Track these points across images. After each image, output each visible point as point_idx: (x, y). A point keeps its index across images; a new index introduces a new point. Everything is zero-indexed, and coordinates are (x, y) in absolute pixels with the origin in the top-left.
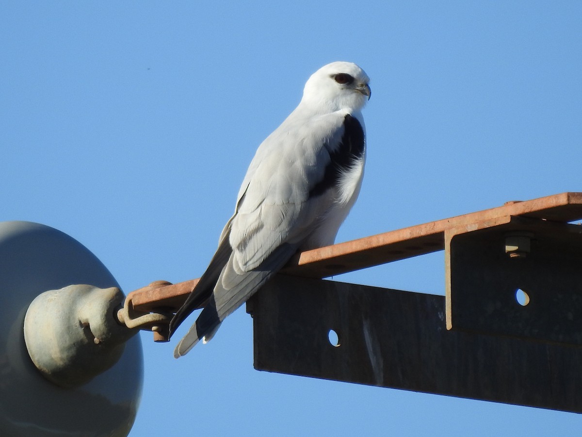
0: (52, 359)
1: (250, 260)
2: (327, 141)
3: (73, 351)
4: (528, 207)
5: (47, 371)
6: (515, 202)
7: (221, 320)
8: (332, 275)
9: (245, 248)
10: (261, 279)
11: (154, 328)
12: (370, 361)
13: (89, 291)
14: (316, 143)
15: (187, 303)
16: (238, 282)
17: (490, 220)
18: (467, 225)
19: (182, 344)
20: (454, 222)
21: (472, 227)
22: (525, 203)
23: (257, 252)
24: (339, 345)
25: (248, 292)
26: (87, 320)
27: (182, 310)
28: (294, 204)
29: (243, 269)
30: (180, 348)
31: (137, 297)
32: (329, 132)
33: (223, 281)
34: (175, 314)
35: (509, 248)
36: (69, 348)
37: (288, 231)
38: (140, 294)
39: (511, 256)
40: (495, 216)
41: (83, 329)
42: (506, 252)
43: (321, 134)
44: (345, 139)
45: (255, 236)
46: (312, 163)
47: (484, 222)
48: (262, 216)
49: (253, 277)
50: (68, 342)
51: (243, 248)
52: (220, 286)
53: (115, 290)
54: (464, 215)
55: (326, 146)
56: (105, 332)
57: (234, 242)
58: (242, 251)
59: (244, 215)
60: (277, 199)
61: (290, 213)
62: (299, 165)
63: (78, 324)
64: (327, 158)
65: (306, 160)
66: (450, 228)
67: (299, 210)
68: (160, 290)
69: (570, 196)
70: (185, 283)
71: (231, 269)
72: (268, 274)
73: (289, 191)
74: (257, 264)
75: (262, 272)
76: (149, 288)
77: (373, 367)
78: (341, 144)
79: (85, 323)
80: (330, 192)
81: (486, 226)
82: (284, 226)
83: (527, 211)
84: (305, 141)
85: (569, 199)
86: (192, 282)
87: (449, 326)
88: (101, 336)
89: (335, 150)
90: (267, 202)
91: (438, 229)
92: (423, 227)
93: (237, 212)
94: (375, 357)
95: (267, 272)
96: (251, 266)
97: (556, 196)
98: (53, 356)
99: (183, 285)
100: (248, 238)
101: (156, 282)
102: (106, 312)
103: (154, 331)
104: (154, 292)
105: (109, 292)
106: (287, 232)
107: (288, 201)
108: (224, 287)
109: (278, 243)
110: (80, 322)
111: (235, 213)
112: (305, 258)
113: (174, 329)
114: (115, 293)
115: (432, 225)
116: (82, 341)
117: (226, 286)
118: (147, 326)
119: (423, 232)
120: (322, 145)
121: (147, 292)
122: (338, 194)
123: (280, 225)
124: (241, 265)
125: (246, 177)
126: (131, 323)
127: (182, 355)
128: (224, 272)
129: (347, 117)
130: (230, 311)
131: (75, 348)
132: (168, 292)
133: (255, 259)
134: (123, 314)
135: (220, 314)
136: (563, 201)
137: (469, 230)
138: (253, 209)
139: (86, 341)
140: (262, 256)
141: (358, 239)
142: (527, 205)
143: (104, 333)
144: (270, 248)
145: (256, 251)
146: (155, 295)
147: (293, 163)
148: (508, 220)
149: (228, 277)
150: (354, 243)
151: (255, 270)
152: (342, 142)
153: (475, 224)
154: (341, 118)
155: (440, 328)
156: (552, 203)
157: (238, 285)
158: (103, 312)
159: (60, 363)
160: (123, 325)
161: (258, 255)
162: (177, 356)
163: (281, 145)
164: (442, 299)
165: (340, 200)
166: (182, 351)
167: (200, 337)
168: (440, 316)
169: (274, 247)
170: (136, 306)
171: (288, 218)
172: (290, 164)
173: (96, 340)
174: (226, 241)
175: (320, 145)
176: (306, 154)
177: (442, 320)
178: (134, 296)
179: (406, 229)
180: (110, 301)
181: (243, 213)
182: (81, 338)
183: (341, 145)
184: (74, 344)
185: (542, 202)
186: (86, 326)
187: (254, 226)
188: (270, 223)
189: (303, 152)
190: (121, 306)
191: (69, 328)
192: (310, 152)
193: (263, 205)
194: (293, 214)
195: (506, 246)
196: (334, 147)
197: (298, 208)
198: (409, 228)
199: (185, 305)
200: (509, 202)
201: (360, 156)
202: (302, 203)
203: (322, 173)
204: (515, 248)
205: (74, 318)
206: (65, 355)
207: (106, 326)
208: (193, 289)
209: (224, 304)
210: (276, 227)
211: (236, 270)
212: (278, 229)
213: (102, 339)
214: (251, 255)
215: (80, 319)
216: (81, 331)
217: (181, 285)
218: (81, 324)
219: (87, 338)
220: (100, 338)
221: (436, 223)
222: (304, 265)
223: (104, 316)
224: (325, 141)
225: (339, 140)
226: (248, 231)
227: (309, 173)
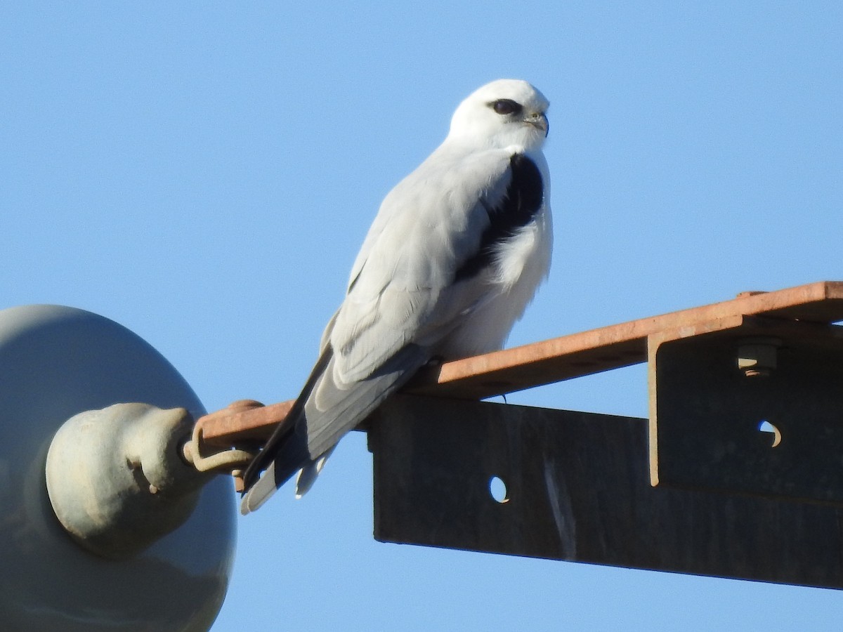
0: (88, 516)
1: (354, 367)
2: (484, 194)
3: (118, 505)
4: (768, 302)
5: (80, 534)
6: (753, 294)
8: (492, 395)
9: (351, 350)
11: (235, 472)
12: (554, 524)
13: (143, 412)
14: (469, 197)
16: (338, 401)
17: (712, 322)
18: (679, 328)
19: (254, 493)
20: (663, 322)
21: (688, 332)
23: (366, 356)
24: (507, 500)
26: (138, 457)
28: (430, 289)
30: (251, 500)
31: (209, 426)
32: (488, 181)
33: (316, 398)
35: (743, 363)
36: (112, 500)
37: (416, 329)
38: (216, 420)
39: (748, 375)
40: (721, 316)
41: (132, 471)
42: (740, 367)
43: (475, 184)
44: (511, 190)
45: (366, 332)
46: (461, 227)
47: (704, 324)
50: (110, 491)
51: (348, 350)
52: (313, 406)
53: (180, 412)
55: (484, 201)
56: (165, 476)
57: (337, 340)
60: (407, 282)
61: (421, 305)
62: (442, 231)
63: (125, 465)
64: (485, 220)
65: (453, 223)
66: (656, 332)
68: (243, 416)
69: (829, 288)
71: (330, 382)
76: (228, 412)
77: (560, 532)
79: (135, 463)
81: (707, 329)
83: (767, 308)
84: (452, 195)
85: (826, 292)
86: (286, 405)
87: (654, 480)
88: (159, 481)
91: (638, 333)
92: (618, 328)
94: (563, 518)
96: (356, 376)
97: (809, 287)
98: (88, 513)
99: (274, 409)
100: (356, 336)
101: (239, 402)
102: (166, 445)
103: (235, 476)
104: (232, 419)
105: (172, 416)
106: (413, 331)
108: (317, 407)
110: (128, 461)
112: (449, 372)
114: (180, 417)
115: (631, 327)
116: (130, 490)
117: (321, 406)
118: (225, 469)
119: (618, 336)
120: (476, 200)
121: (223, 419)
123: (405, 321)
126: (202, 464)
127: (252, 510)
128: (318, 387)
129: (514, 158)
131: (120, 499)
132: (255, 419)
134: (191, 449)
136: (818, 294)
137: (683, 336)
139: (137, 489)
141: (525, 346)
142: (767, 299)
143: (163, 478)
146: (235, 424)
147: (433, 227)
148: (738, 322)
149: (324, 392)
153: (691, 326)
154: (503, 159)
156: (803, 297)
157: (338, 405)
158: (158, 447)
159: (99, 523)
160: (190, 465)
161: (368, 362)
163: (416, 199)
166: (253, 505)
170: (207, 439)
171: (419, 310)
172: (429, 228)
173: (153, 488)
175: (474, 200)
176: (453, 215)
178: (205, 423)
179: (593, 331)
180: (172, 430)
181: (358, 302)
182: (129, 486)
183: (505, 200)
184: (119, 494)
185: (789, 295)
186: (136, 468)
187: (368, 318)
188: (390, 316)
189: (449, 210)
190: (188, 437)
191: (111, 471)
192: (460, 211)
194: (427, 305)
195: (739, 360)
196: (494, 204)
197: (435, 295)
198: (598, 330)
200: (744, 293)
202: (441, 289)
203: (476, 243)
204: (753, 362)
205: (119, 455)
206: (106, 511)
207: (166, 467)
210: (400, 324)
211: (336, 382)
212: (402, 327)
213: (161, 486)
214: (356, 361)
215: (128, 456)
216: (129, 474)
217: (271, 409)
218: (129, 464)
219: (138, 485)
220: (158, 485)
221: (636, 323)
222: (447, 384)
223: (162, 453)
224: (480, 195)
225: (504, 192)
226: (359, 326)
227: (458, 242)
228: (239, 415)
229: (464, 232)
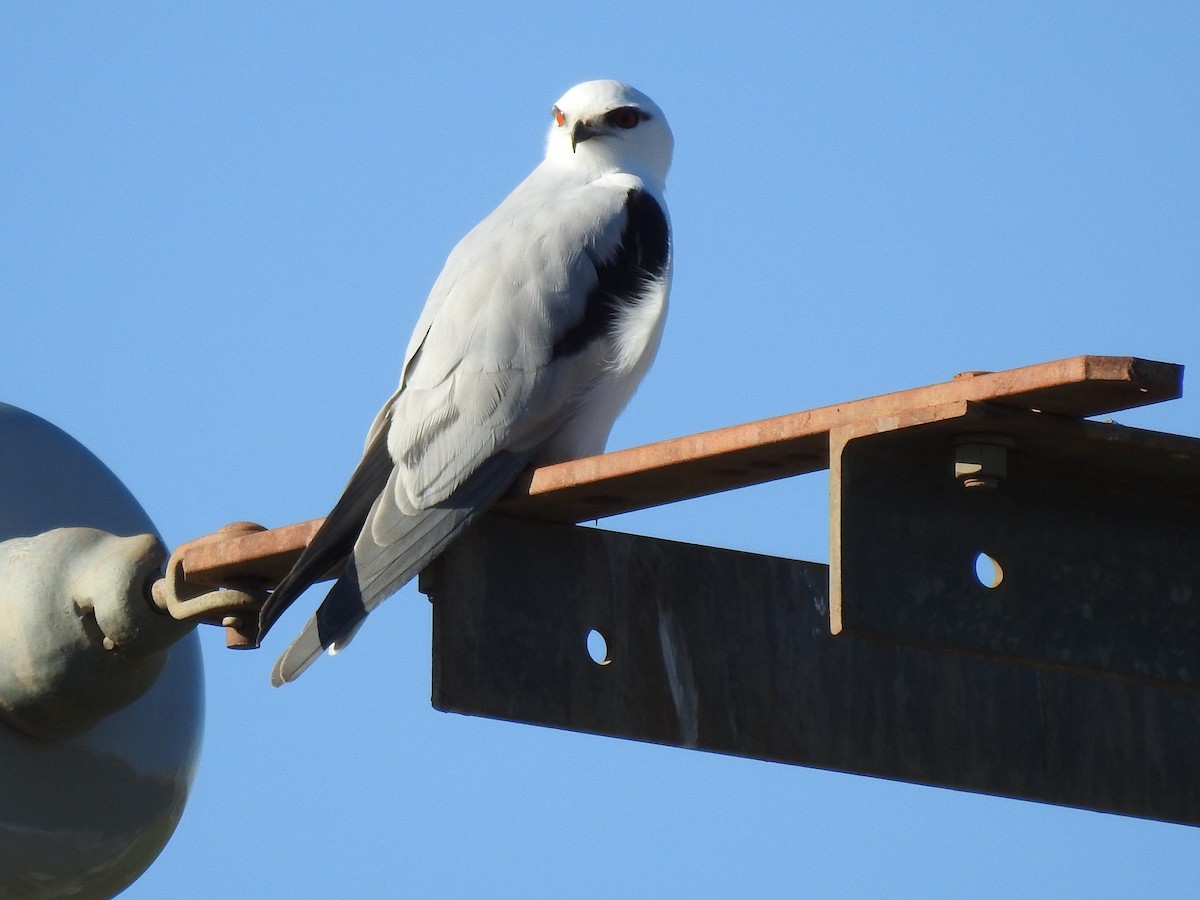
0: (17, 680)
1: (431, 485)
2: (590, 240)
3: (60, 664)
4: (1003, 384)
5: (5, 704)
6: (977, 374)
7: (367, 609)
8: (596, 516)
9: (419, 460)
10: (453, 525)
11: (227, 620)
12: (670, 697)
13: (95, 540)
14: (569, 245)
15: (296, 570)
16: (405, 531)
17: (923, 410)
18: (876, 419)
19: (289, 657)
20: (851, 412)
21: (888, 424)
22: (997, 375)
23: (445, 468)
24: (609, 662)
25: (425, 552)
26: (89, 600)
27: (287, 585)
28: (522, 370)
29: (415, 503)
30: (285, 666)
31: (193, 555)
32: (595, 223)
33: (373, 528)
34: (272, 592)
35: (961, 468)
36: (52, 658)
37: (509, 426)
38: (201, 549)
39: (968, 485)
40: (936, 402)
41: (81, 617)
42: (957, 475)
43: (578, 227)
44: (627, 238)
45: (441, 435)
46: (560, 283)
47: (912, 413)
48: (457, 395)
49: (436, 521)
50: (50, 645)
51: (415, 461)
52: (369, 539)
53: (147, 540)
54: (872, 399)
55: (588, 250)
56: (126, 626)
57: (396, 446)
58: (413, 465)
59: (419, 393)
60: (487, 360)
61: (512, 390)
62: (533, 290)
63: (71, 610)
64: (591, 276)
65: (548, 280)
66: (841, 425)
67: (533, 383)
68: (242, 541)
69: (1091, 364)
70: (293, 527)
71: (391, 504)
72: (468, 516)
73: (511, 343)
74: (445, 494)
75: (456, 510)
76: (219, 537)
77: (678, 708)
78: (619, 247)
79: (85, 608)
80: (597, 346)
81: (916, 421)
82: (501, 417)
83: (1001, 392)
84: (546, 240)
85: (1087, 370)
86: (308, 526)
87: (836, 626)
88: (118, 633)
89: (608, 261)
90: (467, 366)
91: (816, 425)
92: (786, 421)
93: (404, 386)
94: (681, 688)
95: (466, 511)
96: (433, 497)
97: (1062, 363)
98: (18, 675)
99: (289, 532)
100: (426, 439)
101: (234, 524)
102: (128, 584)
103: (228, 626)
104: (228, 545)
105: (136, 544)
106: (506, 429)
107: (510, 367)
108: (376, 541)
109: (487, 451)
110: (76, 604)
111: (400, 387)
112: (543, 480)
113: (269, 624)
114: (148, 546)
115: (805, 418)
116: (78, 644)
117: (381, 539)
118: (213, 616)
119: (786, 431)
120: (581, 250)
121: (215, 546)
122: (612, 354)
123: (491, 413)
124: (411, 496)
125: (423, 314)
126: (180, 610)
127: (287, 681)
128: (375, 512)
129: (631, 193)
130: (388, 590)
131: (64, 657)
132: (258, 547)
133: (441, 483)
134: (163, 590)
135: (366, 597)
136: (1075, 373)
137: (880, 431)
138: (438, 381)
139: (87, 643)
140: (455, 477)
141: (653, 445)
142: (1001, 381)
143: (123, 629)
144: (471, 461)
145: (443, 466)
146: (232, 552)
147: (520, 286)
148: (961, 411)
149: (384, 518)
150: (643, 452)
151: (440, 505)
152: (621, 244)
153: (892, 416)
154: (620, 193)
155: (818, 630)
156: (1053, 376)
157: (404, 537)
158: (124, 585)
159: (33, 688)
160: (164, 612)
161: (448, 475)
162: (277, 683)
163: (497, 248)
164: (822, 570)
165: (618, 364)
166: (288, 673)
167: (325, 645)
168: (818, 607)
169: (480, 459)
170: (190, 574)
171: (510, 399)
172: (515, 287)
173: (108, 642)
174: (381, 443)
175: (577, 249)
176: (547, 268)
177: (822, 614)
178: (188, 552)
179: (750, 424)
180: (137, 562)
181: (417, 388)
182: (77, 638)
183: (619, 250)
184: (62, 649)
185: (1032, 374)
186: (87, 614)
187: (440, 414)
188: (471, 409)
189: (542, 264)
190: (159, 573)
191: (52, 617)
192: (557, 265)
193: (458, 373)
194: (520, 392)
195: (957, 464)
196: (605, 255)
197: (531, 378)
198: (757, 423)
199: (292, 574)
200: (965, 373)
201: (659, 273)
202: (538, 368)
203: (580, 308)
204: (976, 468)
205: (63, 597)
206: (43, 672)
207: (129, 614)
208: (308, 540)
209: (376, 576)
210: (485, 418)
211: (400, 505)
212: (488, 423)
213: (119, 640)
214: (433, 475)
215: (76, 598)
216: (77, 622)
217: (285, 531)
218: (77, 609)
219: (89, 637)
220: (116, 638)
221: (812, 413)
222: (539, 496)
223: (124, 594)
224: (586, 242)
225: (616, 239)
226: (426, 425)
227: (555, 308)
228: (238, 540)
229: (564, 293)
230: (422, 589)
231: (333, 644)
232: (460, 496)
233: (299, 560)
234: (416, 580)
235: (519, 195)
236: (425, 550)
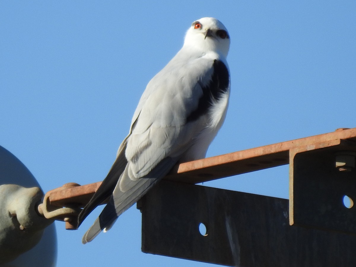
1: (141, 169)
2: (200, 78)
4: (354, 133)
6: (344, 129)
7: (118, 215)
8: (203, 181)
9: (137, 160)
10: (149, 184)
11: (66, 219)
13: (17, 189)
14: (192, 80)
15: (91, 201)
16: (132, 186)
17: (324, 142)
18: (306, 146)
19: (89, 233)
20: (297, 143)
21: (311, 147)
22: (352, 130)
24: (207, 235)
25: (139, 194)
26: (15, 211)
27: (88, 206)
28: (175, 127)
29: (136, 176)
30: (87, 236)
31: (53, 195)
32: (202, 72)
33: (120, 185)
34: (83, 209)
35: (338, 164)
36: (1, 232)
37: (170, 148)
38: (56, 193)
39: (340, 170)
40: (329, 140)
41: (12, 218)
42: (336, 167)
43: (195, 74)
44: (214, 77)
45: (145, 151)
46: (189, 95)
47: (320, 143)
48: (151, 136)
49: (144, 182)
51: (136, 161)
52: (118, 189)
53: (36, 189)
54: (305, 138)
55: (199, 83)
57: (129, 155)
58: (134, 162)
59: (137, 135)
60: (162, 123)
61: (172, 134)
62: (179, 97)
63: (8, 215)
64: (200, 92)
65: (185, 93)
66: (294, 148)
67: (179, 132)
68: (72, 190)
70: (90, 185)
71: (127, 176)
72: (155, 181)
73: (171, 117)
74: (147, 173)
75: (151, 179)
76: (63, 188)
77: (232, 252)
78: (211, 81)
79: (13, 214)
80: (203, 118)
81: (321, 146)
82: (167, 144)
83: (353, 136)
84: (184, 79)
86: (96, 184)
87: (291, 222)
88: (25, 224)
89: (207, 86)
90: (155, 125)
91: (284, 148)
92: (273, 146)
93: (131, 133)
94: (234, 245)
95: (154, 179)
96: (142, 174)
99: (89, 186)
100: (139, 153)
101: (68, 183)
102: (29, 205)
103: (67, 221)
104: (66, 191)
105: (31, 191)
106: (169, 149)
107: (171, 125)
108: (121, 190)
109: (162, 157)
110: (9, 213)
111: (130, 133)
112: (183, 168)
113: (81, 221)
114: (36, 192)
115: (280, 145)
116: (10, 228)
117: (123, 189)
118: (60, 218)
119: (273, 150)
120: (197, 82)
121: (61, 192)
122: (209, 120)
123: (164, 143)
124: (134, 173)
125: (138, 106)
126: (48, 215)
127: (88, 242)
128: (121, 179)
129: (215, 61)
130: (125, 208)
131: (5, 232)
132: (77, 192)
133: (145, 169)
134: (42, 208)
135: (117, 211)
137: (308, 150)
138: (144, 130)
139: (14, 227)
140: (150, 167)
141: (224, 155)
142: (353, 132)
143: (27, 222)
144: (156, 161)
145: (146, 163)
146: (67, 194)
147: (174, 95)
148: (338, 143)
149: (124, 182)
150: (220, 158)
151: (145, 177)
152: (211, 80)
153: (313, 144)
154: (211, 61)
155: (285, 224)
157: (132, 189)
158: (27, 206)
160: (42, 216)
161: (148, 166)
162: (84, 243)
163: (165, 81)
164: (286, 201)
165: (211, 125)
166: (89, 239)
167: (102, 228)
168: (285, 215)
169: (160, 160)
170: (52, 202)
171: (171, 137)
172: (172, 96)
173: (21, 227)
175: (195, 82)
176: (184, 89)
177: (286, 218)
178: (51, 194)
179: (260, 147)
180: (32, 198)
181: (136, 133)
182: (10, 225)
184: (4, 230)
186: (14, 217)
187: (144, 143)
188: (156, 142)
189: (182, 87)
190: (40, 202)
191: (1, 218)
192: (188, 87)
193: (151, 128)
194: (174, 134)
195: (336, 162)
196: (205, 84)
197: (178, 130)
198: (262, 147)
199: (90, 202)
200: (340, 129)
201: (225, 90)
202: (181, 126)
203: (196, 103)
204: (343, 164)
205: (5, 210)
207: (29, 217)
208: (96, 190)
209: (121, 203)
210: (161, 145)
211: (130, 177)
212: (163, 146)
213: (26, 226)
214: (142, 166)
215: (10, 211)
216: (10, 220)
217: (87, 186)
218: (10, 215)
219: (14, 225)
220: (24, 226)
221: (283, 144)
222: (181, 174)
223: (28, 209)
224: (198, 79)
225: (210, 78)
226: (139, 147)
227: (187, 103)
228: (70, 190)
229: (190, 98)
230: (138, 208)
231: (105, 229)
232: (152, 173)
233: (93, 198)
234: (136, 204)
235: (174, 62)
236: (139, 193)
